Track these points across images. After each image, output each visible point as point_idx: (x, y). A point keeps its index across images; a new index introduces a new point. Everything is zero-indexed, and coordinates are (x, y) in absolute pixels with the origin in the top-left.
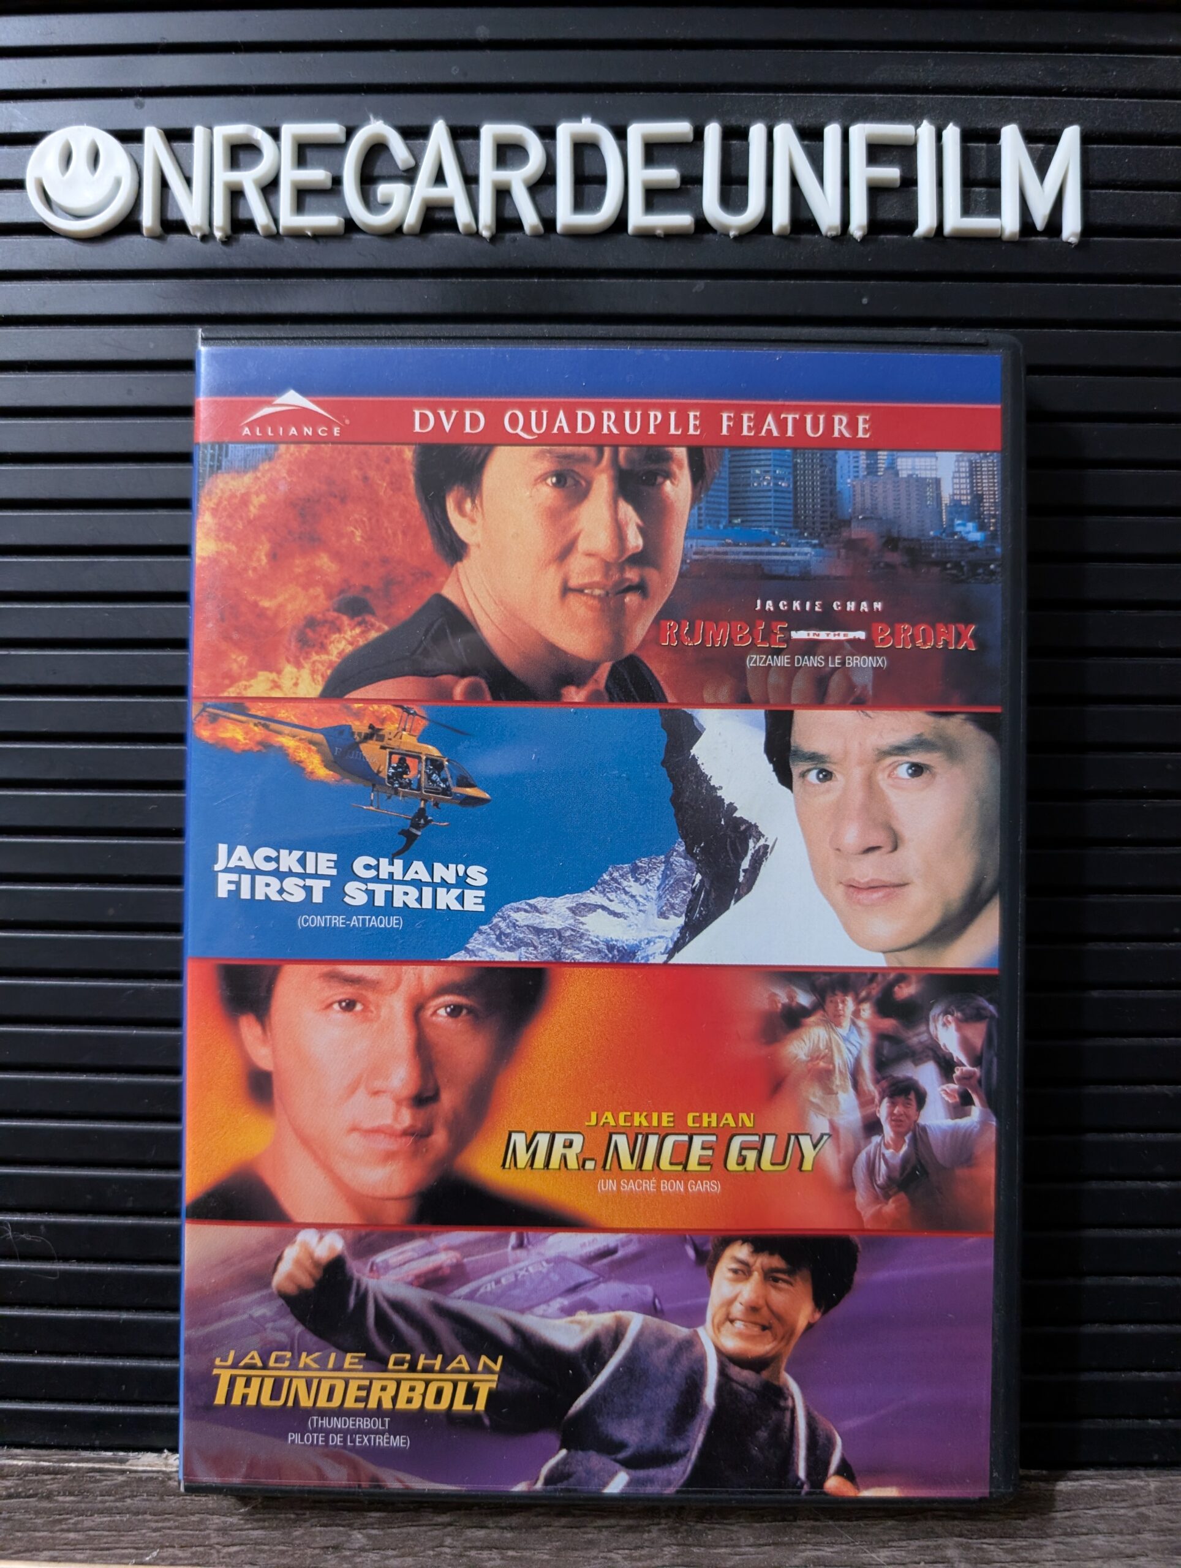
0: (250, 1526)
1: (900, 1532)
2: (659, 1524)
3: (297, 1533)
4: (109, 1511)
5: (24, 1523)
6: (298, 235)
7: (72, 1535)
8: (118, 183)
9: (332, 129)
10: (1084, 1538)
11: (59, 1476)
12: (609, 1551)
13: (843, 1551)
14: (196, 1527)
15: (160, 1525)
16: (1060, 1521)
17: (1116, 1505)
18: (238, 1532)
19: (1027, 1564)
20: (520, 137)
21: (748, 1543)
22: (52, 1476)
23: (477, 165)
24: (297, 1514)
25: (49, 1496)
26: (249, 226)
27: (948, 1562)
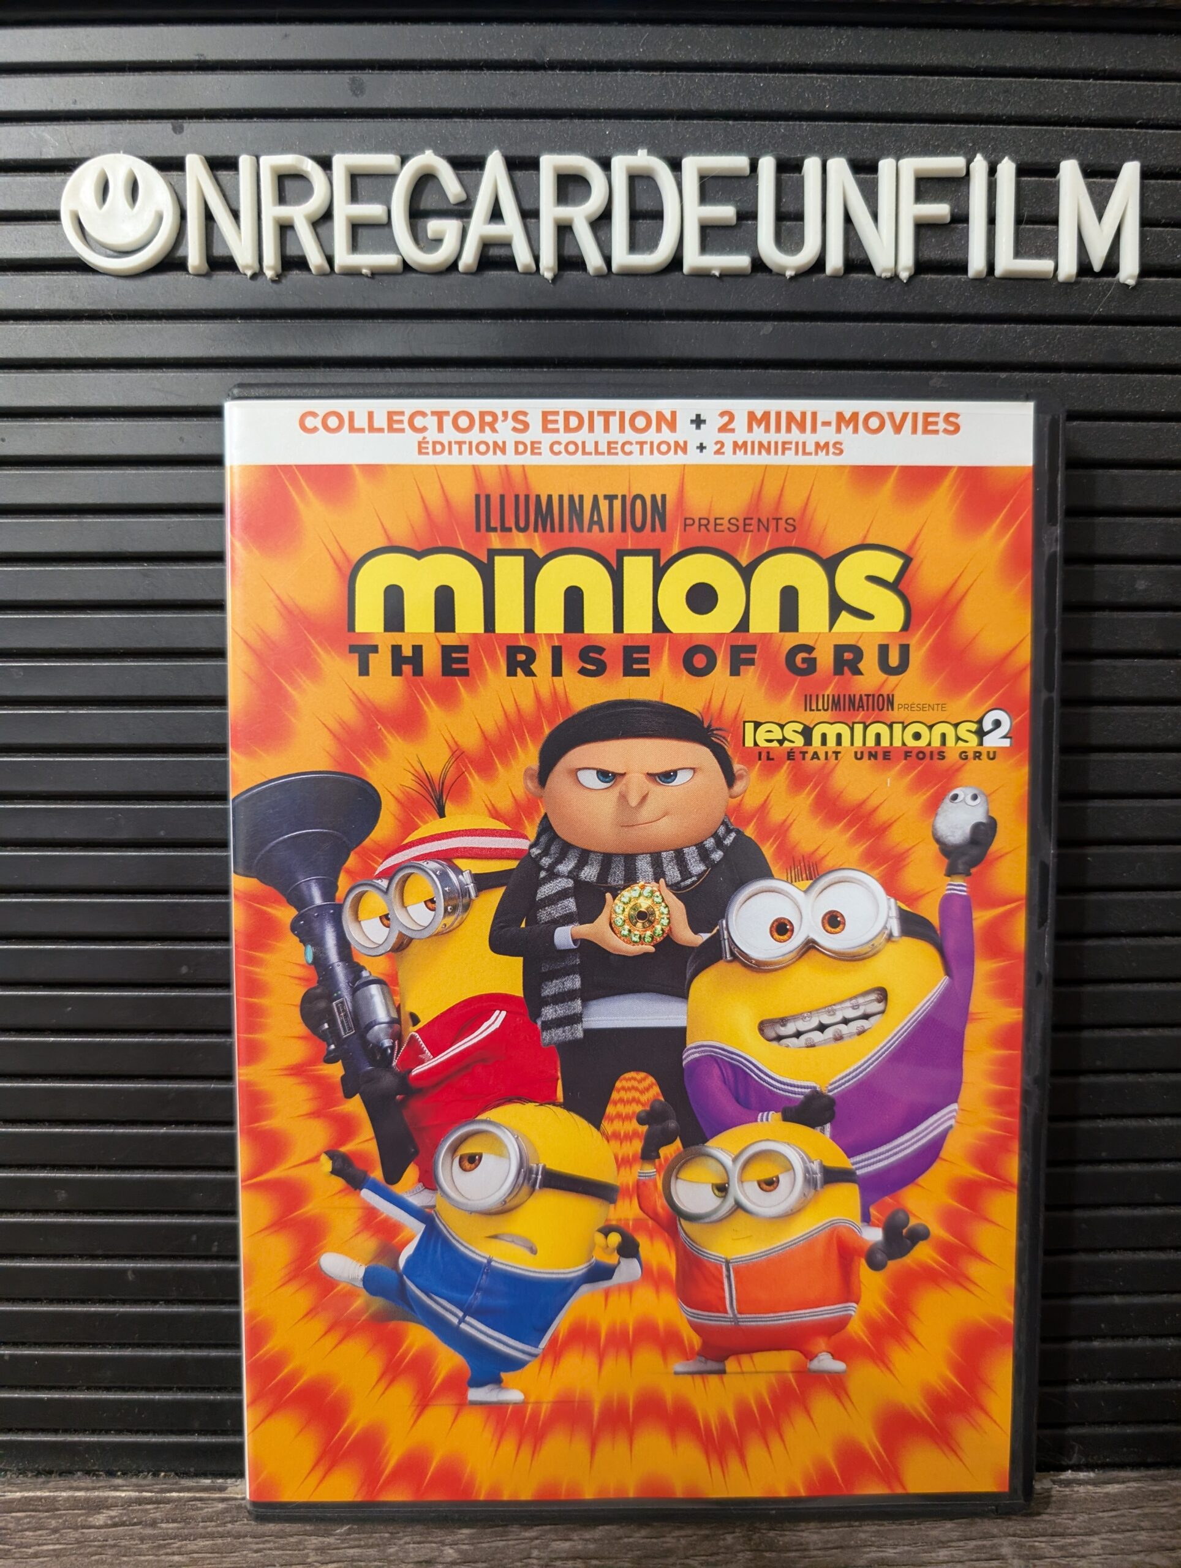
0: (347, 1545)
1: (958, 1534)
2: (734, 1533)
3: (392, 1550)
4: (211, 1536)
5: (130, 1548)
6: (353, 273)
7: (176, 1558)
8: (160, 218)
9: (387, 160)
10: (1128, 1534)
11: (161, 1506)
12: (687, 1558)
13: (905, 1552)
14: (295, 1547)
15: (261, 1546)
16: (1106, 1519)
17: (1159, 1504)
18: (335, 1551)
19: (1076, 1559)
20: (582, 168)
21: (816, 1547)
22: (155, 1506)
23: (537, 199)
24: (391, 1533)
25: (153, 1524)
26: (301, 263)
27: (1003, 1559)
